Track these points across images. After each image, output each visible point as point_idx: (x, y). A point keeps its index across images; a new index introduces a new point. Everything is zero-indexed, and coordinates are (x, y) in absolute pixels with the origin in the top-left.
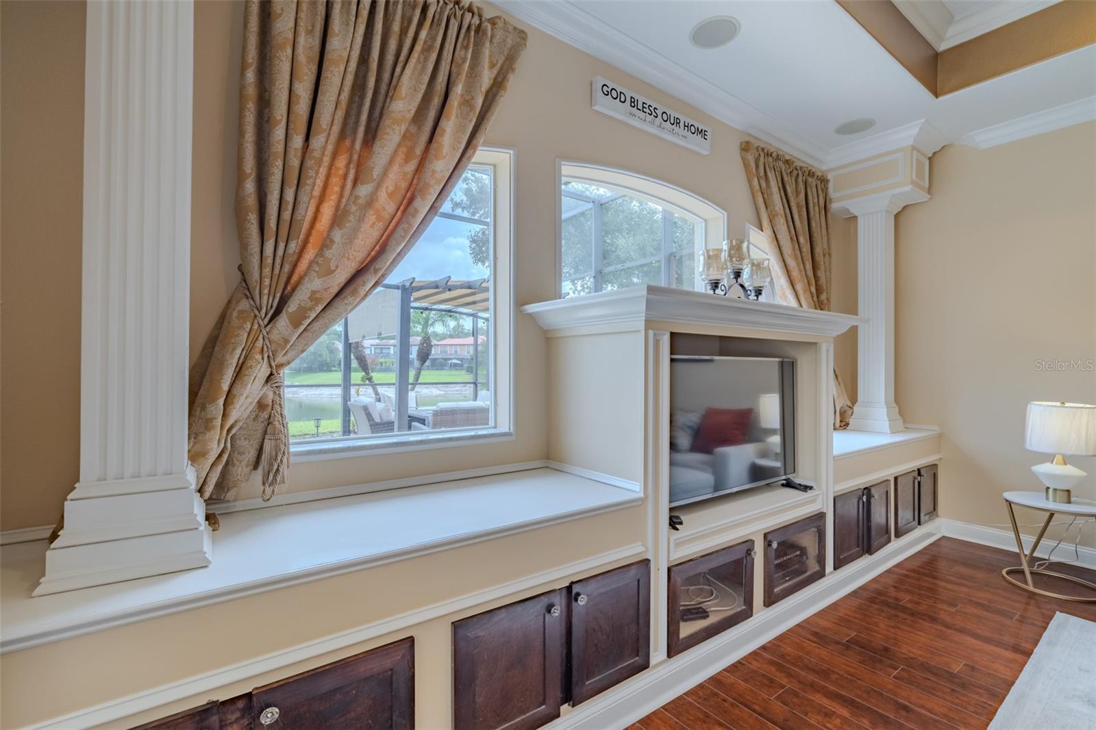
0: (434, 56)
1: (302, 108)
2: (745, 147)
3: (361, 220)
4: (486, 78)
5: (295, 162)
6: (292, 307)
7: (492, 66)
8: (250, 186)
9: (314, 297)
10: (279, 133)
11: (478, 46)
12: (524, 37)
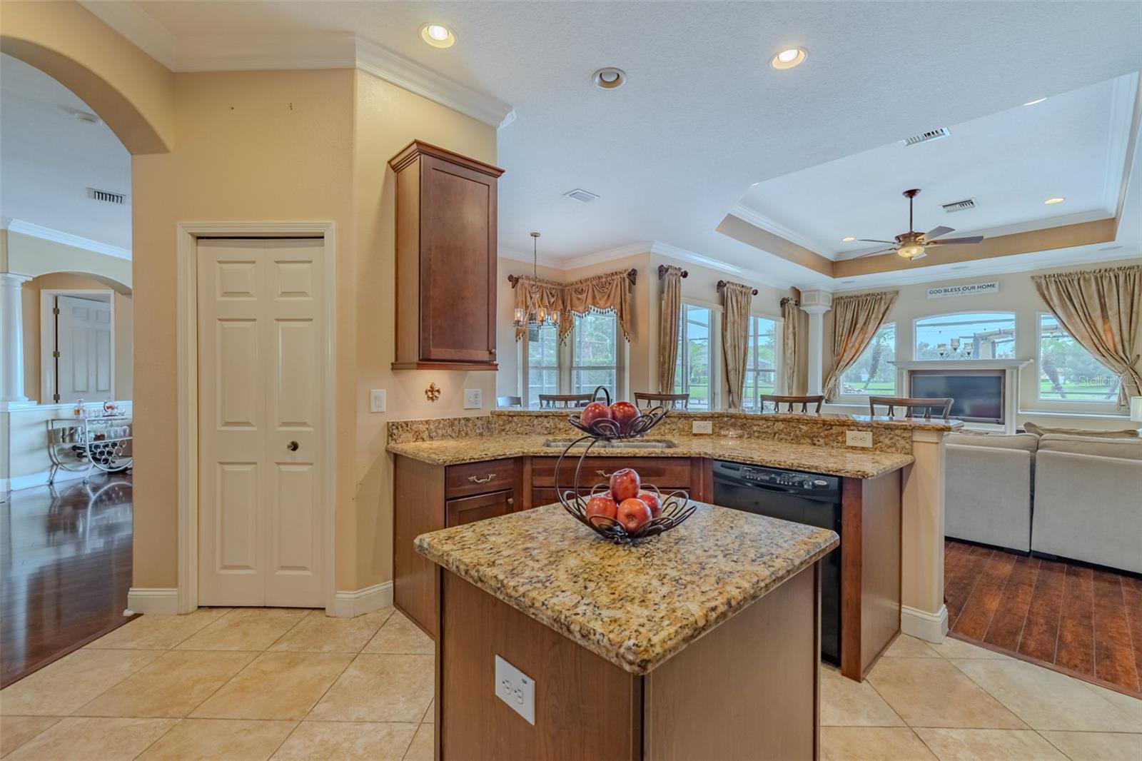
0: (869, 309)
1: (840, 333)
2: (1032, 278)
3: (852, 349)
4: (882, 310)
5: (839, 343)
6: (839, 367)
7: (885, 304)
8: (833, 349)
9: (843, 366)
10: (837, 338)
11: (880, 302)
12: (897, 293)
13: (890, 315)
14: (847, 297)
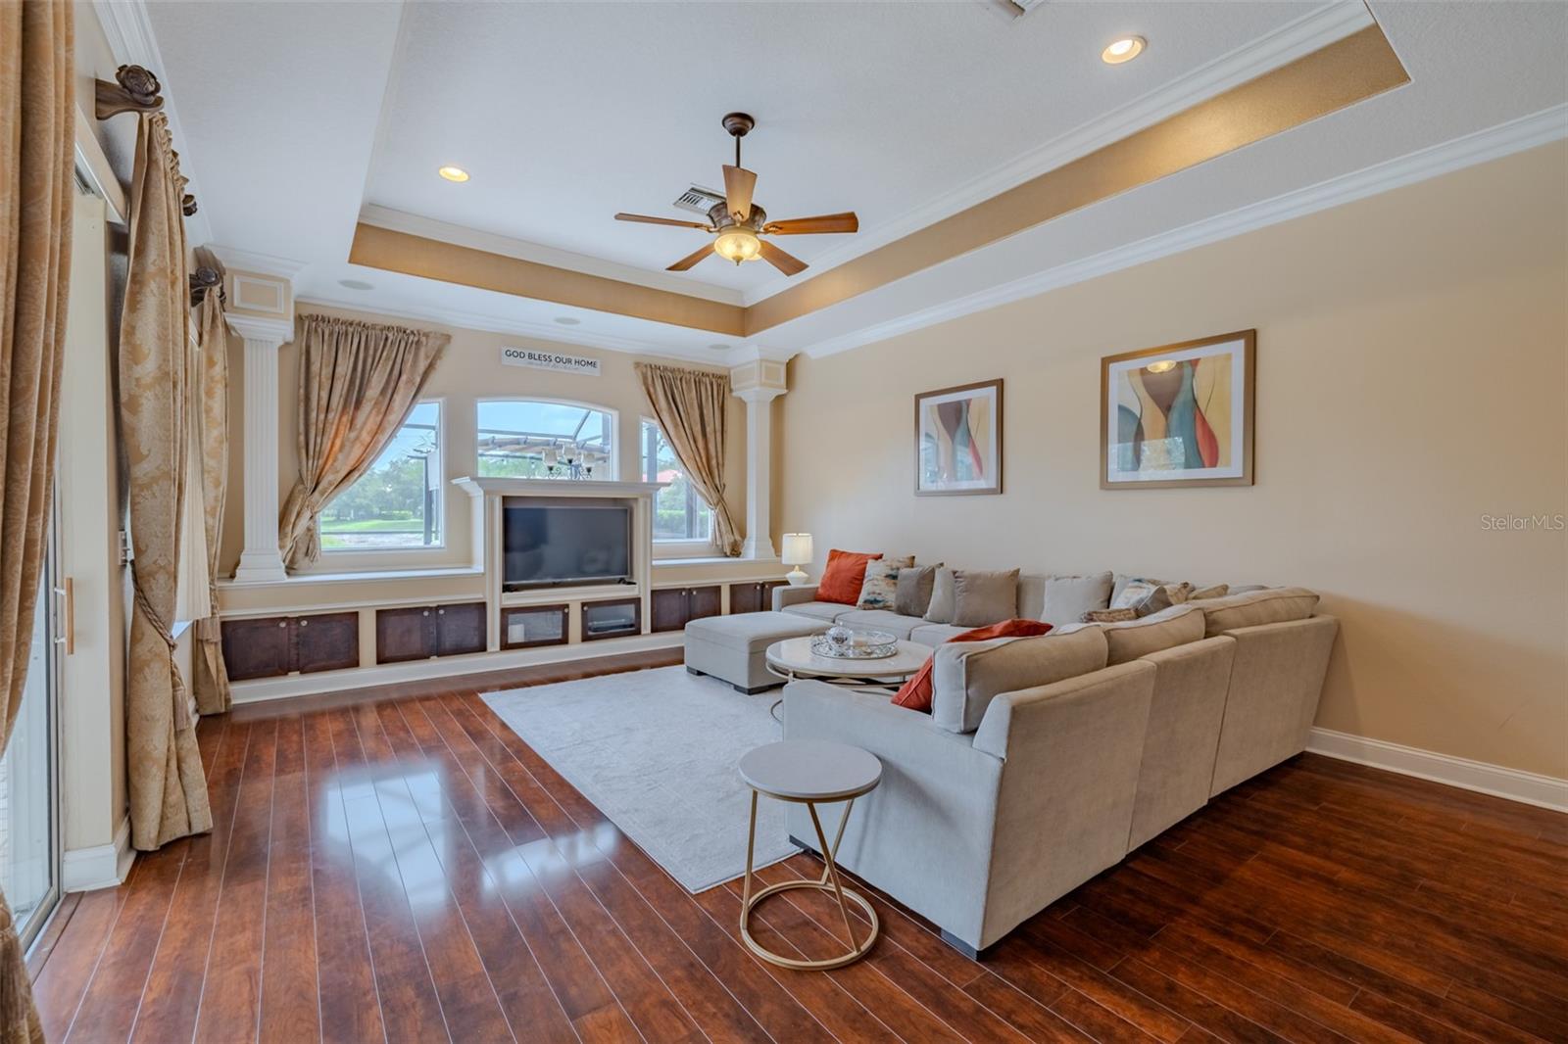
0: (391, 363)
1: (324, 402)
2: (637, 365)
3: (352, 447)
4: (422, 365)
5: (321, 426)
6: (320, 487)
7: (427, 357)
8: (302, 438)
9: (330, 484)
10: (314, 415)
11: (417, 349)
12: (448, 338)
13: (436, 380)
14: (337, 321)
